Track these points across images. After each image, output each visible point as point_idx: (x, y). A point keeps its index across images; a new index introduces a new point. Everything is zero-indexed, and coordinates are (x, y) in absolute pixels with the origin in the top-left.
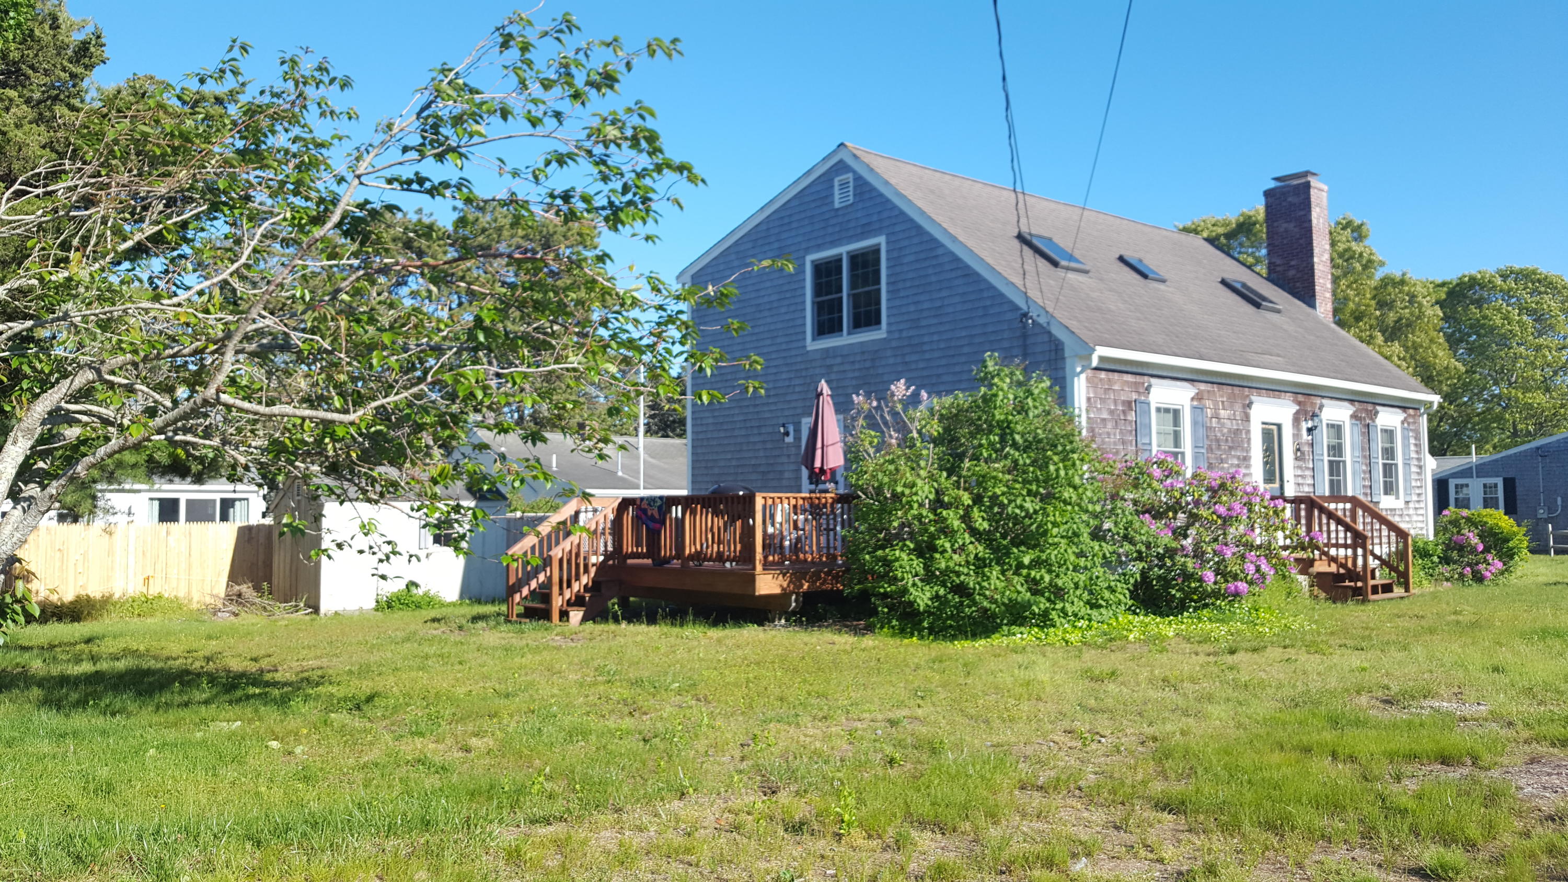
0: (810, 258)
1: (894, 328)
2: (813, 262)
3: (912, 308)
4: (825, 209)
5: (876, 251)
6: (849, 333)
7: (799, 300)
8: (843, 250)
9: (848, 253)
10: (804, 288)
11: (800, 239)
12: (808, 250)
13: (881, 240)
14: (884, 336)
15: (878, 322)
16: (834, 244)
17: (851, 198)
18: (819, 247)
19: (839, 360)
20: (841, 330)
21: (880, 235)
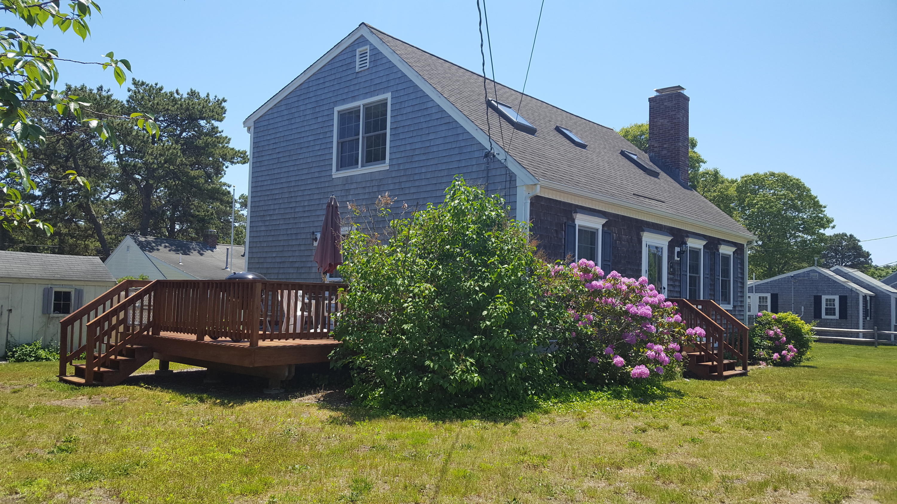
0: (337, 109)
1: (394, 162)
2: (339, 112)
3: (408, 147)
4: (349, 72)
5: (384, 104)
6: (362, 166)
7: (328, 140)
8: (360, 103)
9: (364, 105)
10: (332, 131)
11: (331, 95)
12: (336, 103)
13: (388, 96)
14: (388, 168)
15: (384, 158)
16: (354, 98)
17: (368, 64)
18: (344, 101)
19: (354, 186)
20: (357, 163)
21: (388, 92)
